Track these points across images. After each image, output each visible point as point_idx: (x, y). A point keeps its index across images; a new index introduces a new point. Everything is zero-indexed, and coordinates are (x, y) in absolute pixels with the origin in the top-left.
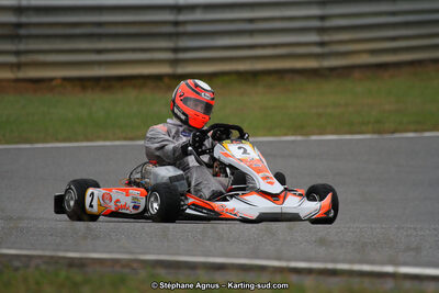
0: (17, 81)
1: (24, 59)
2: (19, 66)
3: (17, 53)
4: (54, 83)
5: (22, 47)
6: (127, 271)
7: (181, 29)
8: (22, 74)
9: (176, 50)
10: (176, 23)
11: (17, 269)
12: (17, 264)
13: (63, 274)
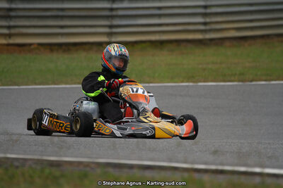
0: (9, 45)
1: (13, 31)
2: (10, 36)
3: (9, 27)
4: (32, 47)
5: (12, 23)
6: (88, 169)
7: (114, 13)
8: (11, 41)
9: (111, 27)
10: (112, 9)
11: (17, 167)
12: (16, 164)
13: (47, 171)
